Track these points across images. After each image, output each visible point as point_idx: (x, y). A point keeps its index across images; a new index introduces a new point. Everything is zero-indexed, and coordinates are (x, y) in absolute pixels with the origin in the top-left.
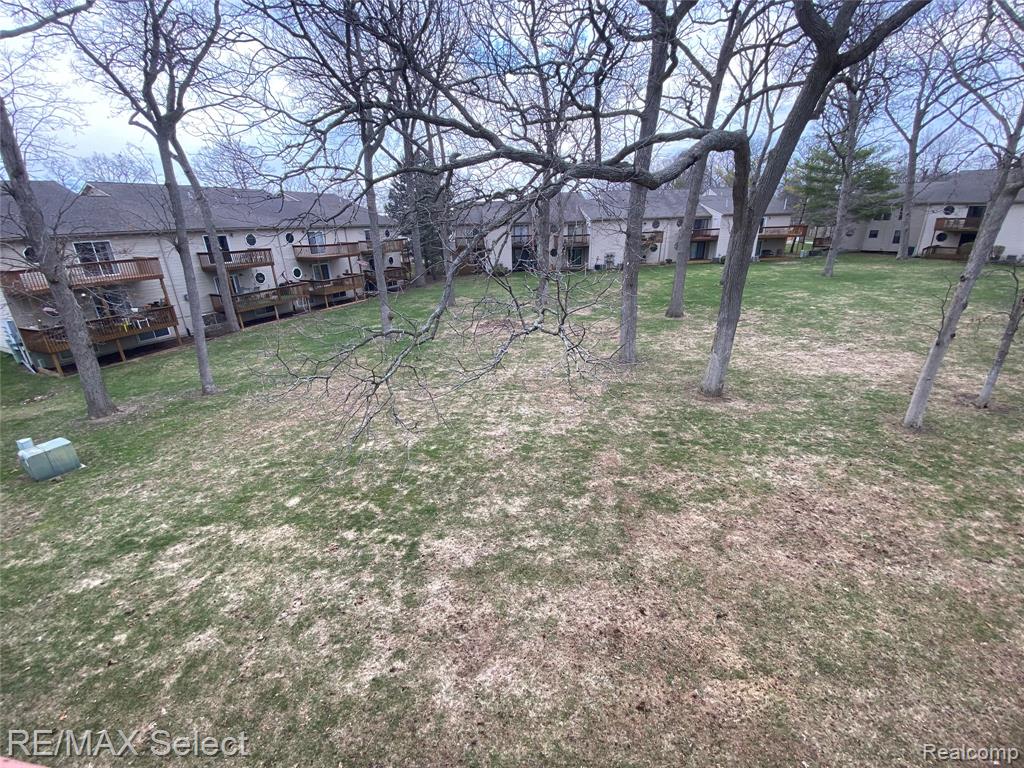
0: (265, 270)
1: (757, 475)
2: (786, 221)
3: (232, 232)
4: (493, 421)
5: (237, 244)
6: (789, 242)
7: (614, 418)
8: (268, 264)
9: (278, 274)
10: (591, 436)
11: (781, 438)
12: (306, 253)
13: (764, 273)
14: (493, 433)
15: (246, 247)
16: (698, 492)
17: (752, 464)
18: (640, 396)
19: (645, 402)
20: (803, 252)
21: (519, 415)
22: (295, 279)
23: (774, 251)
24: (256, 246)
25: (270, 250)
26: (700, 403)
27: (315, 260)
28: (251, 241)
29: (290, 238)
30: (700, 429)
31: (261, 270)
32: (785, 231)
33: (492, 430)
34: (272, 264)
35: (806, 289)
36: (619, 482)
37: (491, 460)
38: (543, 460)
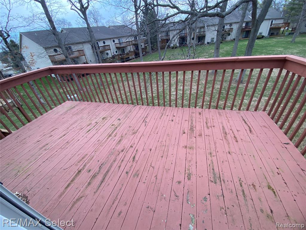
0: (109, 52)
1: (247, 102)
2: (281, 21)
3: (99, 40)
4: (173, 91)
5: (101, 44)
6: (282, 29)
7: (208, 89)
8: (109, 50)
9: (112, 53)
10: (200, 93)
11: (257, 93)
12: (118, 46)
13: (269, 42)
14: (173, 94)
15: (103, 45)
16: (229, 106)
17: (246, 100)
18: (217, 83)
19: (218, 85)
20: (286, 33)
21: (181, 89)
22: (116, 54)
23: (275, 33)
24: (106, 44)
25: (109, 45)
26: (235, 84)
27: (121, 48)
28: (104, 43)
29: (114, 41)
30: (233, 91)
31: (108, 52)
32: (281, 25)
33: (173, 93)
34: (110, 50)
35: (283, 47)
36: (207, 104)
37: (173, 99)
38: (187, 99)
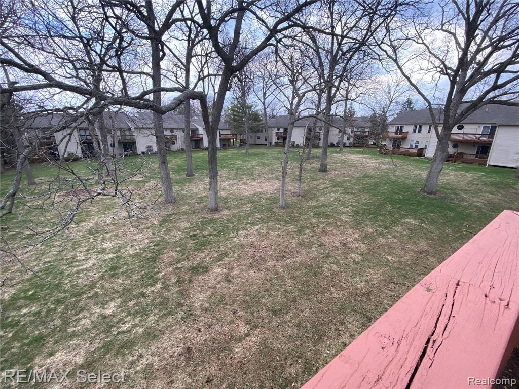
1: (237, 241)
2: (228, 132)
4: (83, 258)
6: (232, 141)
7: (168, 234)
10: (156, 248)
11: (243, 223)
13: (225, 154)
14: (84, 267)
16: (215, 258)
17: (235, 237)
18: (180, 219)
19: (183, 221)
20: (238, 145)
21: (104, 249)
23: (227, 144)
26: (209, 215)
30: (211, 228)
32: (229, 136)
33: (83, 265)
35: (241, 160)
36: (176, 268)
37: (86, 285)
38: (126, 272)
